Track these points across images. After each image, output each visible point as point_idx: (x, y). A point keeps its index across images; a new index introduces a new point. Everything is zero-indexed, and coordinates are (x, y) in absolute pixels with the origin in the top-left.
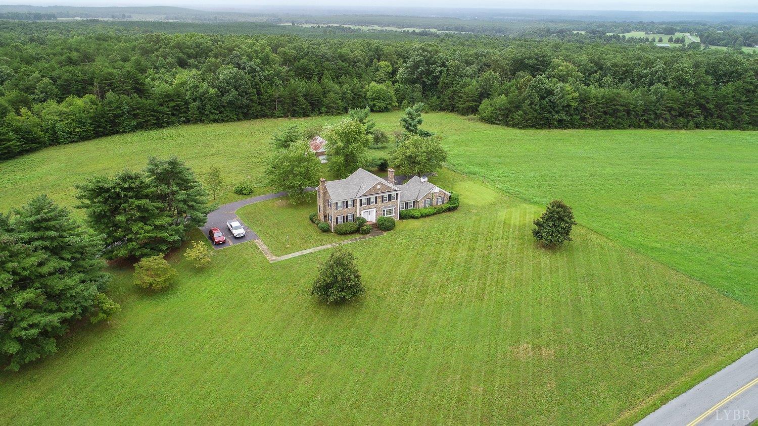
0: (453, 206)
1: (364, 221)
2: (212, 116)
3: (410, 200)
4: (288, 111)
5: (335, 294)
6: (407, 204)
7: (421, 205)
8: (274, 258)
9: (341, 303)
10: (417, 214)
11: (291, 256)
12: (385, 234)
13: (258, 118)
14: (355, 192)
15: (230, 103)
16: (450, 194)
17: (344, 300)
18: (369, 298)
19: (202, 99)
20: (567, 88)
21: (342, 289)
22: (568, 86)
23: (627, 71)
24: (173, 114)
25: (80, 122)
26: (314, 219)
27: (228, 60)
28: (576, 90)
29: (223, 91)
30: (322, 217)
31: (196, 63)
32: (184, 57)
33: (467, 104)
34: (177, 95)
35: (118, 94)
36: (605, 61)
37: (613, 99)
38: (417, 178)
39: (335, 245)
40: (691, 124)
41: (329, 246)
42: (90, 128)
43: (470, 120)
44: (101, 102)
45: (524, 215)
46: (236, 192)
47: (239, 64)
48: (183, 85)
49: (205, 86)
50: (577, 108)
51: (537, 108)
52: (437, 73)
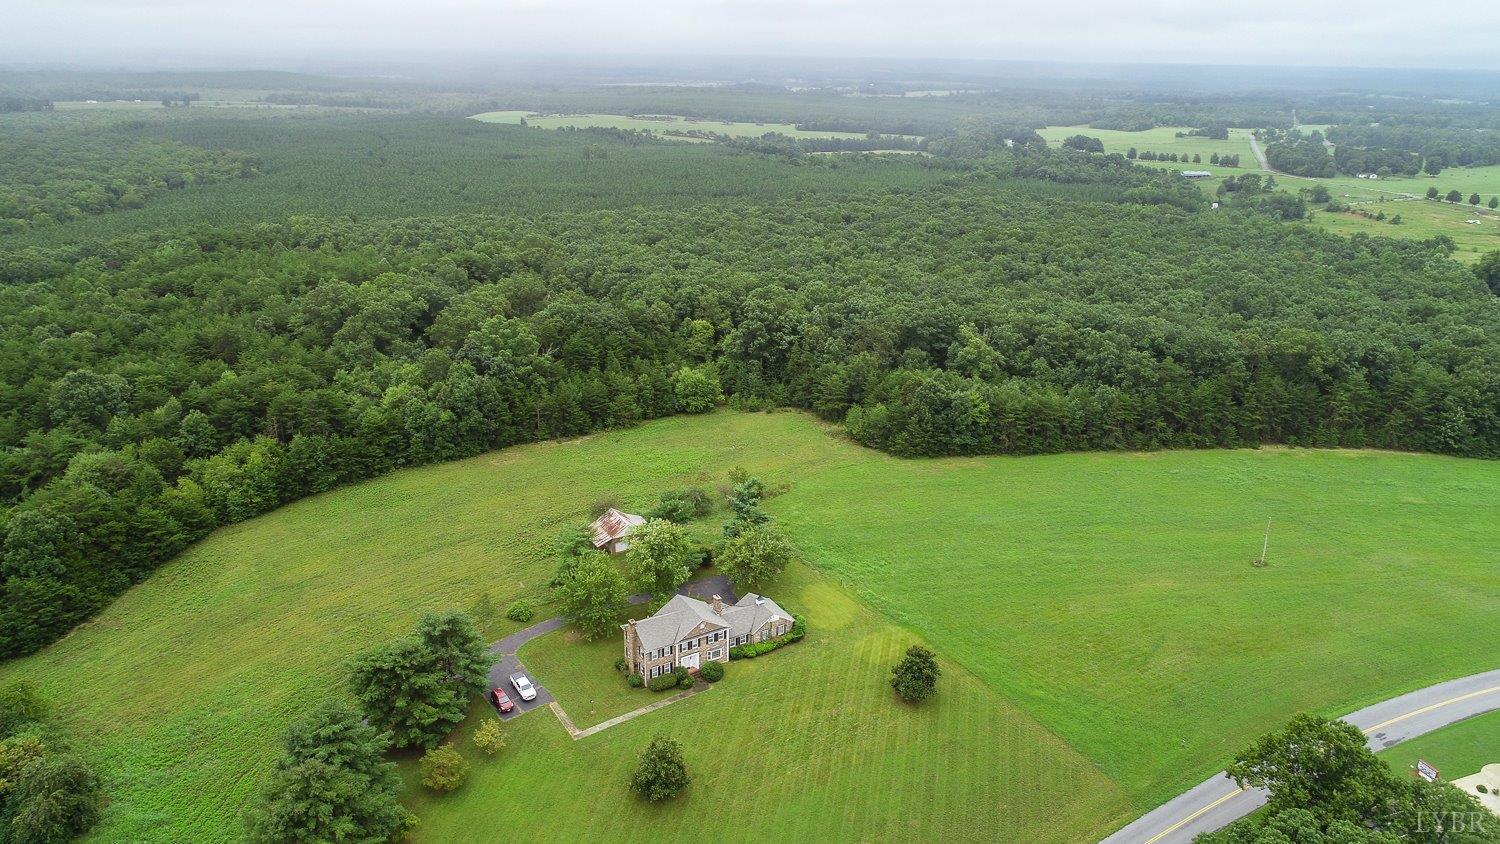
0: (797, 636)
1: (685, 671)
2: (444, 453)
3: (741, 632)
4: (557, 429)
5: (658, 792)
6: (738, 640)
7: (757, 638)
8: (578, 732)
9: (663, 801)
10: (750, 653)
11: (597, 729)
12: (712, 687)
13: (511, 445)
14: (673, 634)
15: (471, 430)
16: (793, 620)
17: (667, 797)
18: (696, 789)
19: (429, 428)
20: (971, 397)
21: (666, 785)
22: (972, 393)
23: (1071, 346)
24: (387, 455)
25: (260, 487)
26: (620, 666)
27: (461, 353)
28: (986, 398)
29: (460, 415)
30: (631, 666)
31: (405, 345)
32: (386, 335)
33: (830, 405)
34: (392, 423)
35: (309, 435)
36: (1039, 328)
37: (1038, 412)
38: (751, 596)
39: (650, 709)
40: (1154, 442)
41: (642, 711)
42: (272, 494)
43: (834, 435)
44: (288, 451)
45: (888, 646)
46: (510, 617)
47: (479, 360)
48: (397, 404)
49: (434, 410)
50: (988, 425)
51: (929, 427)
52: (783, 346)
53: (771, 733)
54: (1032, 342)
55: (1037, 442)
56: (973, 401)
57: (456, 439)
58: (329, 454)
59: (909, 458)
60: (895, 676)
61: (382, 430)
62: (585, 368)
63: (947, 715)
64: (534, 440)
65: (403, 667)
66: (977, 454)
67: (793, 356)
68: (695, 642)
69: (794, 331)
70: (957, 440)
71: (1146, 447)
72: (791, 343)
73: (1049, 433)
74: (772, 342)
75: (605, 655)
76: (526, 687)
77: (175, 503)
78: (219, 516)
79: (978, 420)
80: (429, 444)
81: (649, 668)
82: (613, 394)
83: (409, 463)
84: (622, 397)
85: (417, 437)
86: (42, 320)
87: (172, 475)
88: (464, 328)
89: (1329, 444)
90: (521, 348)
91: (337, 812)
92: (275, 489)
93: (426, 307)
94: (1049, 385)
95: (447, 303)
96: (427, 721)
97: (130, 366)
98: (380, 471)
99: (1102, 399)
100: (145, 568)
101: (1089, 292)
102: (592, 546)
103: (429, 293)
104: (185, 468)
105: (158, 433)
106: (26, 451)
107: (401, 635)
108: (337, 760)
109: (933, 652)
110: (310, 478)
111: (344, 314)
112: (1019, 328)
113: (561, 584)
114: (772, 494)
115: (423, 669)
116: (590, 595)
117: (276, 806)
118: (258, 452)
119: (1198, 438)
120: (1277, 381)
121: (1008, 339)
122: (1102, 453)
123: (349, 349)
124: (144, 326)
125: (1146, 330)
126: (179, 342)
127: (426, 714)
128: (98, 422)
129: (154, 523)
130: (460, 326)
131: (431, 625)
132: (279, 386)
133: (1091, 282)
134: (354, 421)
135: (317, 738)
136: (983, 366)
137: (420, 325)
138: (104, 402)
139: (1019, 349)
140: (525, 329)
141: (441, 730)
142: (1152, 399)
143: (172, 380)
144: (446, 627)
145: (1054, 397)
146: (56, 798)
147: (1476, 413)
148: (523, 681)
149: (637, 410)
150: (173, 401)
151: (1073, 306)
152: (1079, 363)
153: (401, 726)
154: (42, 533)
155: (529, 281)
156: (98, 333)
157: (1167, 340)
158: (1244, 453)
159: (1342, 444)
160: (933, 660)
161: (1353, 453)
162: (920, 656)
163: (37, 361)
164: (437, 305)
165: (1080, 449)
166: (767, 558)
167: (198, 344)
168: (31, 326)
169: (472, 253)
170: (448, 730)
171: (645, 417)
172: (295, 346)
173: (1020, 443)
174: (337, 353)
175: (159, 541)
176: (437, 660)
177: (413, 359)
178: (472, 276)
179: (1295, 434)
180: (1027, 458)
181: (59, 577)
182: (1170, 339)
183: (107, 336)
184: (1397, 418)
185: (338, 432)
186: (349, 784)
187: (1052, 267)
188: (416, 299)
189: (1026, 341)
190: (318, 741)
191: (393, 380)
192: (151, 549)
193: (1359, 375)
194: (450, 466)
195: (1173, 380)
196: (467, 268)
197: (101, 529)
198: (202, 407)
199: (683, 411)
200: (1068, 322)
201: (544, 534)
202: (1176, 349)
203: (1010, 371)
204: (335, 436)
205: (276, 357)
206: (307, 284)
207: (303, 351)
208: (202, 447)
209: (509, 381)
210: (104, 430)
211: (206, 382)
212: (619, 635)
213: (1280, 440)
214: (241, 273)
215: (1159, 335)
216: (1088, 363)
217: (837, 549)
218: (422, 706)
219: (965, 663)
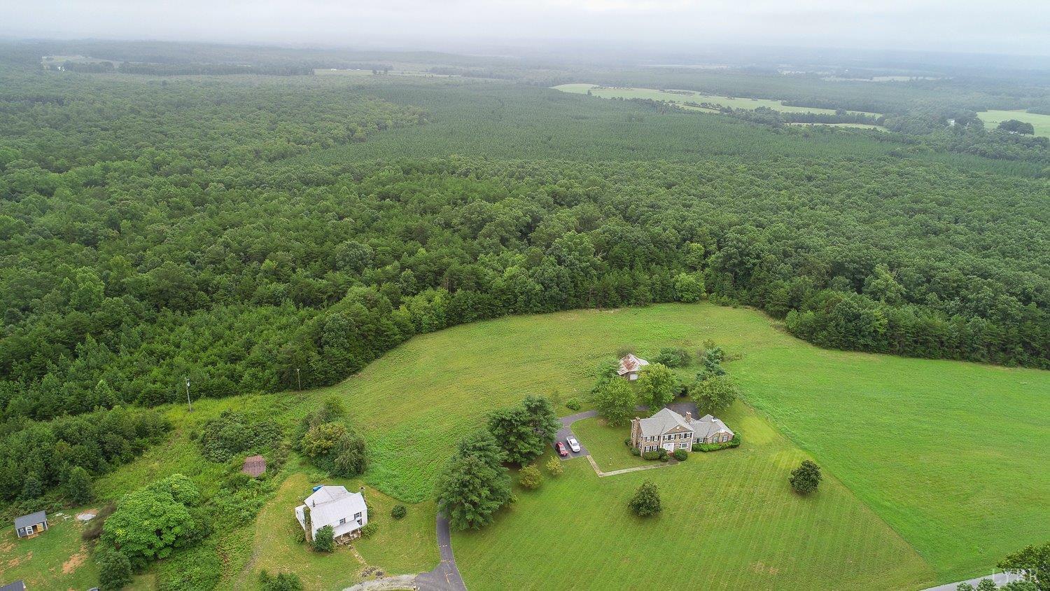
0: (734, 444)
1: (665, 452)
2: (535, 309)
3: (701, 436)
5: (644, 511)
6: (698, 440)
7: (710, 441)
8: (601, 473)
9: (647, 516)
10: (705, 448)
11: (612, 473)
12: (679, 463)
13: (573, 309)
14: (661, 430)
15: (552, 297)
16: (733, 435)
17: (649, 515)
18: (665, 514)
19: (528, 294)
20: (875, 314)
21: (648, 508)
22: (878, 312)
23: (958, 286)
24: (504, 306)
25: (438, 316)
26: (628, 443)
27: (549, 251)
28: (886, 315)
29: (546, 288)
30: (634, 444)
31: (517, 242)
32: (507, 235)
33: (777, 308)
34: (508, 289)
35: (465, 290)
36: (935, 272)
37: (925, 329)
38: (709, 417)
39: (642, 469)
40: (1012, 361)
41: (638, 469)
42: (444, 320)
43: (777, 327)
44: (453, 297)
45: (792, 460)
46: (568, 406)
47: (559, 256)
48: (512, 277)
49: (532, 284)
50: (885, 334)
51: (843, 330)
52: (750, 265)
53: (712, 494)
54: (929, 281)
55: (920, 349)
56: (876, 316)
57: (542, 302)
58: (474, 302)
59: (827, 348)
60: (793, 477)
61: (502, 292)
62: (621, 268)
63: (824, 505)
64: (586, 307)
65: (516, 420)
66: (876, 352)
67: (755, 273)
68: (673, 436)
69: (758, 257)
70: (862, 341)
71: (1005, 363)
72: (754, 265)
73: (930, 345)
74: (742, 263)
75: (620, 436)
76: (575, 445)
77: (398, 319)
78: (416, 329)
79: (878, 330)
80: (527, 303)
81: (645, 446)
82: (636, 285)
83: (515, 312)
84: (641, 287)
85: (521, 298)
86: (327, 210)
87: (397, 304)
88: (552, 236)
90: (583, 252)
91: (483, 485)
92: (445, 317)
93: (530, 220)
94: (937, 312)
95: (541, 219)
96: (524, 451)
97: (375, 241)
98: (500, 315)
99: (974, 326)
100: (382, 351)
101: (985, 248)
102: (617, 374)
103: (532, 212)
104: (402, 300)
105: (389, 279)
106: (325, 282)
107: (512, 404)
108: (483, 459)
109: (819, 465)
110: (463, 314)
111: (484, 221)
112: (920, 270)
113: (598, 391)
114: (730, 359)
115: (524, 424)
116: (615, 400)
117: (456, 475)
118: (439, 296)
121: (911, 276)
122: (970, 363)
123: (487, 242)
124: (378, 218)
125: (1020, 281)
126: (397, 229)
127: (524, 447)
128: (358, 270)
129: (388, 328)
130: (550, 235)
131: (530, 401)
132: (451, 260)
133: (989, 241)
134: (488, 285)
135: (474, 447)
136: (888, 294)
137: (526, 231)
138: (362, 259)
139: (919, 285)
140: (587, 240)
141: (530, 457)
142: (1014, 331)
143: (394, 250)
144: (538, 404)
145: (938, 321)
146: (354, 453)
148: (574, 441)
149: (650, 296)
150: (396, 263)
151: (967, 259)
152: (964, 299)
153: (511, 451)
154: (341, 326)
155: (590, 209)
156: (355, 220)
157: (1037, 290)
160: (819, 470)
162: (810, 466)
163: (328, 232)
164: (536, 220)
165: (954, 359)
166: (722, 396)
167: (406, 231)
168: (322, 212)
169: (556, 187)
170: (534, 459)
171: (654, 301)
172: (456, 237)
173: (907, 349)
174: (480, 244)
175: (389, 338)
176: (532, 421)
177: (521, 252)
178: (555, 202)
180: (911, 359)
181: (346, 349)
182: (1039, 290)
183: (359, 222)
185: (479, 290)
186: (488, 472)
187: (961, 227)
188: (525, 216)
189: (924, 279)
190: (475, 449)
191: (510, 263)
192: (385, 341)
194: (538, 317)
195: (1034, 319)
196: (554, 197)
197: (365, 328)
198: (410, 267)
199: (679, 300)
200: (960, 269)
201: (589, 363)
202: (1041, 298)
203: (909, 299)
204: (478, 292)
205: (447, 242)
206: (462, 199)
207: (461, 240)
208: (410, 290)
209: (575, 271)
210: (361, 274)
211: (412, 254)
212: (629, 425)
214: (426, 190)
215: (1030, 287)
216: (969, 300)
217: (768, 398)
218: (522, 443)
219: (840, 478)
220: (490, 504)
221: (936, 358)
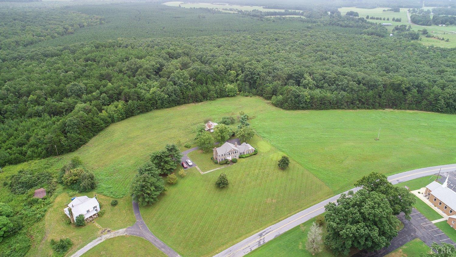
0: (255, 153)
1: (228, 160)
2: (166, 106)
3: (242, 152)
4: (195, 100)
5: (222, 185)
6: (241, 153)
7: (246, 153)
8: (202, 173)
10: (244, 157)
11: (207, 172)
12: (234, 164)
13: (183, 104)
14: (225, 151)
15: (173, 100)
16: (255, 149)
17: (224, 187)
18: (230, 186)
19: (162, 99)
20: (305, 94)
21: (223, 184)
22: (306, 93)
23: (335, 80)
24: (152, 106)
25: (121, 113)
26: (212, 159)
27: (169, 79)
28: (310, 94)
29: (170, 96)
30: (215, 158)
31: (154, 77)
32: (149, 74)
33: (267, 95)
34: (153, 98)
35: (133, 100)
36: (326, 75)
37: (324, 98)
38: (244, 143)
40: (355, 107)
41: (218, 169)
42: (124, 115)
43: (268, 103)
44: (127, 104)
45: (278, 156)
46: (185, 147)
47: (174, 81)
48: (154, 93)
49: (163, 95)
50: (309, 101)
51: (294, 102)
52: (255, 79)
53: (248, 175)
54: (324, 79)
55: (323, 106)
56: (306, 95)
57: (169, 102)
58: (137, 105)
59: (288, 110)
60: (279, 163)
61: (150, 100)
62: (202, 84)
63: (291, 172)
64: (189, 103)
65: (163, 156)
66: (306, 109)
67: (258, 82)
68: (230, 153)
69: (258, 74)
70: (301, 105)
71: (353, 108)
72: (257, 78)
73: (326, 104)
74: (252, 78)
75: (209, 156)
76: (190, 163)
77: (102, 117)
78: (112, 121)
79: (307, 100)
80: (162, 103)
81: (219, 159)
82: (209, 91)
83: (157, 108)
84: (212, 92)
85: (159, 102)
86: (59, 69)
87: (101, 110)
88: (170, 73)
89: (405, 109)
90: (185, 78)
91: (151, 185)
92: (125, 114)
93: (159, 66)
94: (328, 91)
95: (164, 65)
96: (168, 168)
97: (86, 82)
98: (150, 110)
99: (342, 95)
100: (96, 132)
101: (344, 64)
102: (205, 130)
103: (160, 62)
104: (103, 108)
105: (95, 99)
106: (63, 103)
107: (160, 149)
108: (150, 174)
109: (288, 157)
110: (133, 112)
111: (138, 68)
112: (321, 75)
113: (197, 139)
115: (167, 157)
116: (205, 141)
117: (139, 183)
118: (120, 104)
119: (368, 106)
120: (391, 91)
121: (318, 77)
122: (341, 110)
123: (140, 77)
124: (85, 70)
125: (356, 75)
126: (96, 75)
127: (168, 167)
128: (79, 96)
129: (98, 122)
130: (169, 72)
131: (168, 147)
132: (124, 88)
133: (345, 61)
134: (143, 97)
135: (145, 170)
136: (310, 85)
137: (158, 71)
138: (80, 91)
139: (321, 81)
140: (186, 73)
141: (171, 170)
142: (355, 96)
143: (96, 85)
144: (172, 147)
145: (329, 94)
146: (89, 180)
147: (447, 101)
149: (216, 96)
150: (98, 91)
151: (337, 68)
152: (337, 85)
153: (162, 169)
154: (74, 123)
155: (186, 59)
156: (74, 72)
157: (362, 79)
158: (380, 111)
159: (408, 109)
160: (289, 159)
161: (411, 111)
162: (285, 158)
163: (61, 79)
164: (162, 66)
165: (335, 109)
166: (249, 134)
167: (101, 76)
168: (57, 70)
169: (169, 50)
170: (173, 171)
171: (218, 97)
172: (125, 76)
173: (318, 107)
174: (137, 79)
175: (99, 126)
176: (170, 155)
177: (157, 81)
178: (170, 57)
179: (396, 106)
180: (320, 111)
181: (78, 134)
182: (363, 79)
183: (76, 73)
184: (424, 102)
185: (139, 100)
186: (153, 180)
187: (335, 56)
188: (156, 64)
189: (323, 78)
190: (146, 170)
191: (152, 86)
192: (97, 128)
193: (415, 90)
194: (167, 109)
195: (362, 90)
196: (168, 55)
197: (86, 123)
198: (105, 92)
199: (228, 96)
200: (335, 73)
201: (192, 127)
202: (364, 82)
203: (318, 87)
204: (139, 101)
205: (121, 79)
206: (126, 59)
207: (127, 78)
208: (106, 103)
209: (182, 87)
210: (81, 98)
211: (105, 86)
212: (212, 151)
213: (391, 108)
214: (108, 56)
215: (360, 77)
216: (339, 85)
217: (267, 133)
218: (167, 165)
219: (297, 161)
220: (155, 193)
221: (328, 109)
